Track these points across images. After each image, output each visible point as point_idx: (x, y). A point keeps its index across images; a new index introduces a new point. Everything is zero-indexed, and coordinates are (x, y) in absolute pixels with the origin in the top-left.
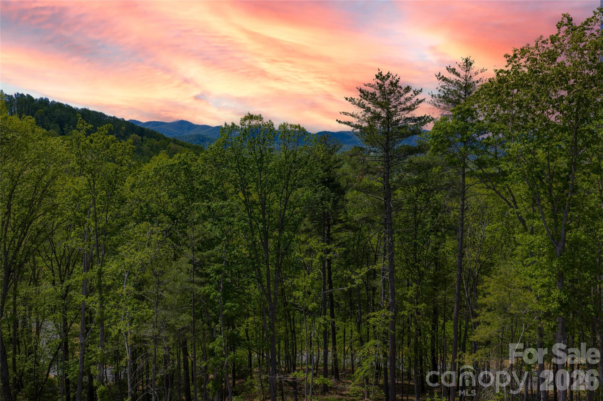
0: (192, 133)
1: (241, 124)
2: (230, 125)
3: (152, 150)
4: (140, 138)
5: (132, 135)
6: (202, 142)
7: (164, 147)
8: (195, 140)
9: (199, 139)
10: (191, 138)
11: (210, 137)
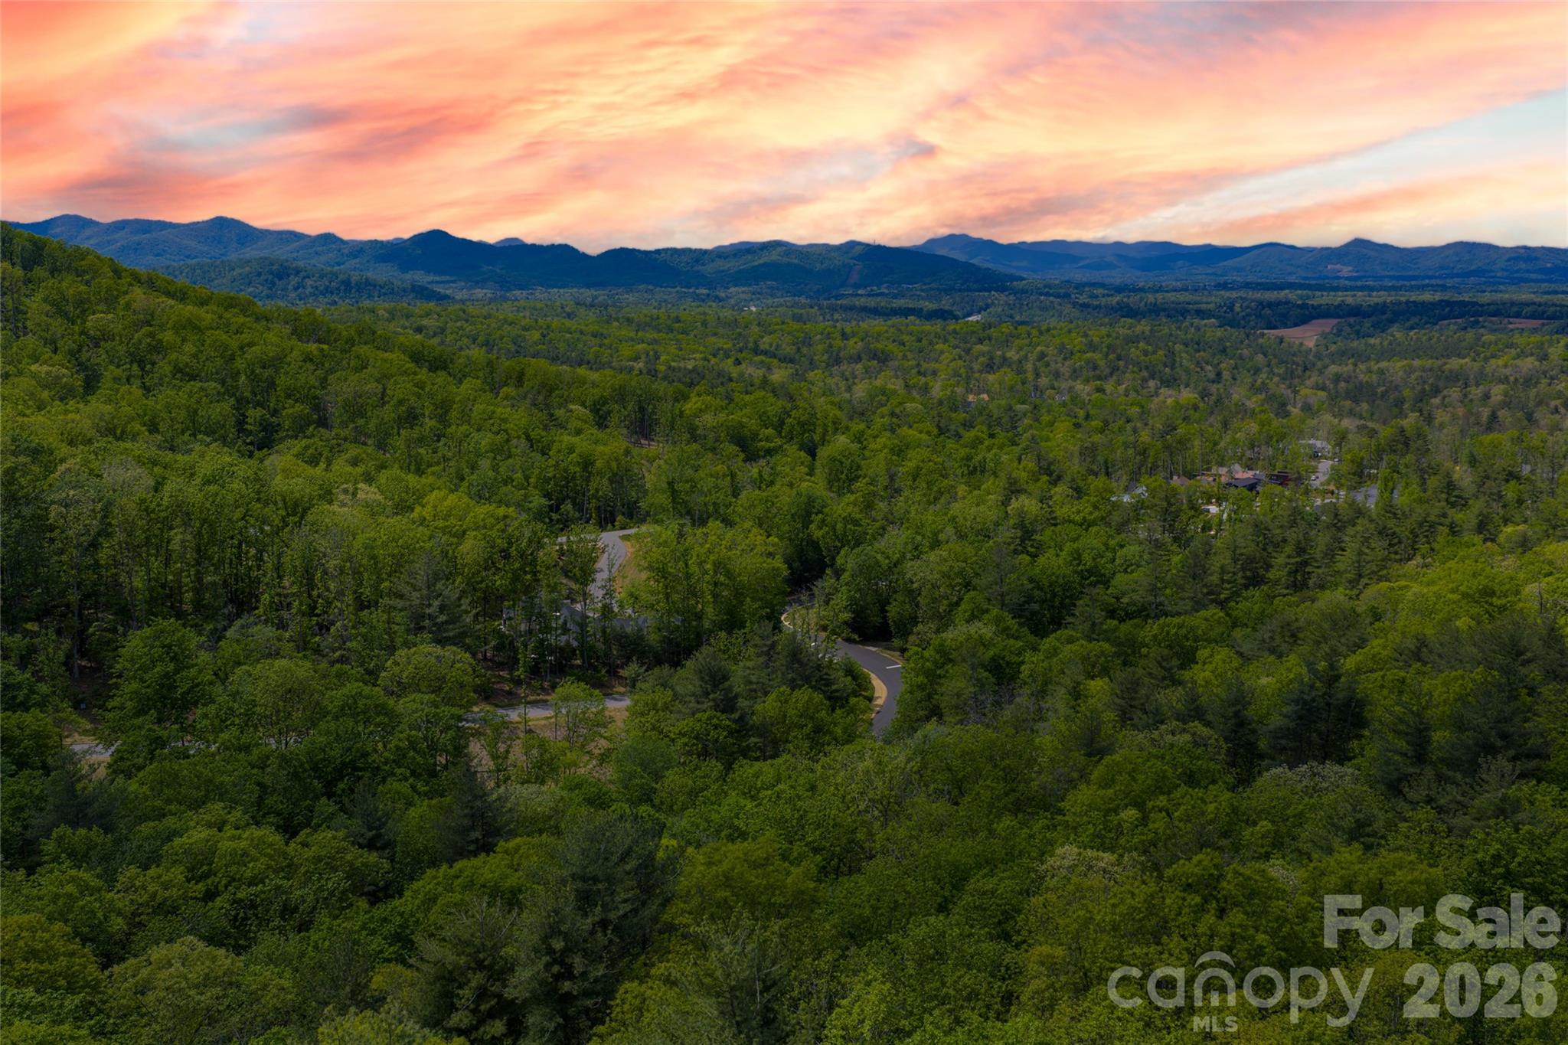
0: (251, 252)
6: (280, 278)
7: (110, 301)
8: (259, 274)
9: (271, 273)
10: (247, 269)
11: (301, 264)
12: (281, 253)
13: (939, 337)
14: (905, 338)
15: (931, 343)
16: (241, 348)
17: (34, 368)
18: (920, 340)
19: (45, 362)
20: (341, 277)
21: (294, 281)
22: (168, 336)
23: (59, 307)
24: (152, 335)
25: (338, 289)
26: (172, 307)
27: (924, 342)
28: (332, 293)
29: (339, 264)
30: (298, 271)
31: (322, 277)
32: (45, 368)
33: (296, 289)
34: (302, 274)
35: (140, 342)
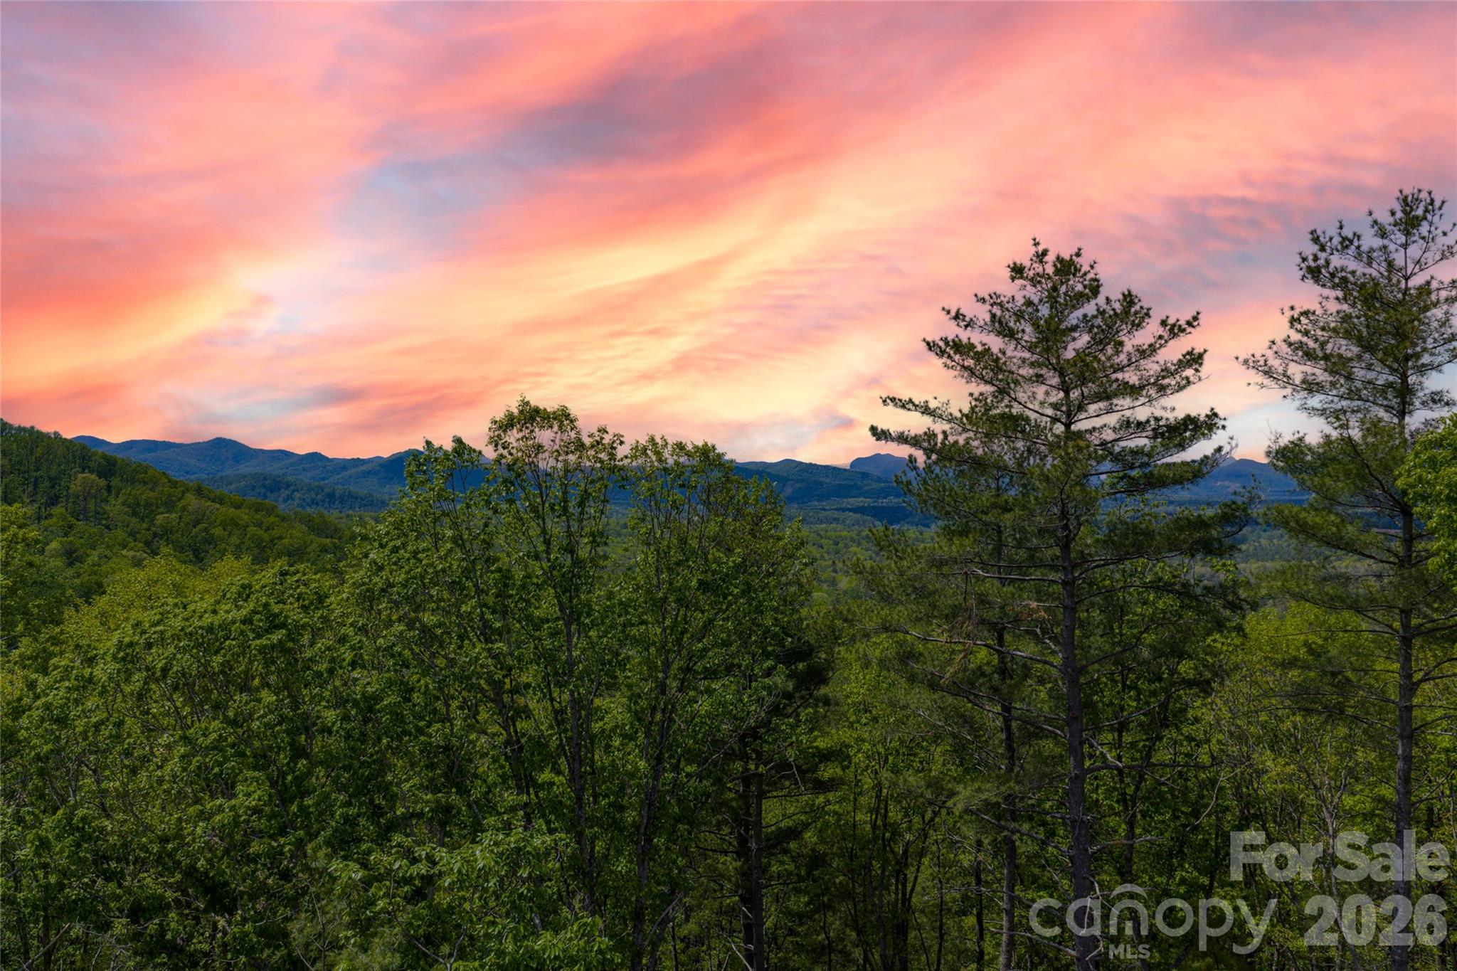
0: (245, 468)
1: (495, 442)
2: (448, 446)
3: (134, 514)
4: (103, 482)
5: (80, 476)
6: (272, 491)
7: (170, 505)
8: (254, 488)
9: (264, 486)
10: (243, 483)
11: (290, 479)
12: (273, 469)
13: (853, 540)
14: (824, 541)
15: (846, 546)
16: (272, 541)
17: (124, 552)
18: (837, 544)
19: (132, 549)
20: (326, 490)
21: (284, 493)
22: (218, 531)
23: (134, 511)
24: (206, 530)
25: (323, 501)
26: (217, 510)
27: (841, 545)
28: (317, 504)
29: (323, 479)
30: (288, 486)
31: (310, 490)
32: (132, 553)
33: (285, 501)
34: (292, 488)
35: (197, 536)
